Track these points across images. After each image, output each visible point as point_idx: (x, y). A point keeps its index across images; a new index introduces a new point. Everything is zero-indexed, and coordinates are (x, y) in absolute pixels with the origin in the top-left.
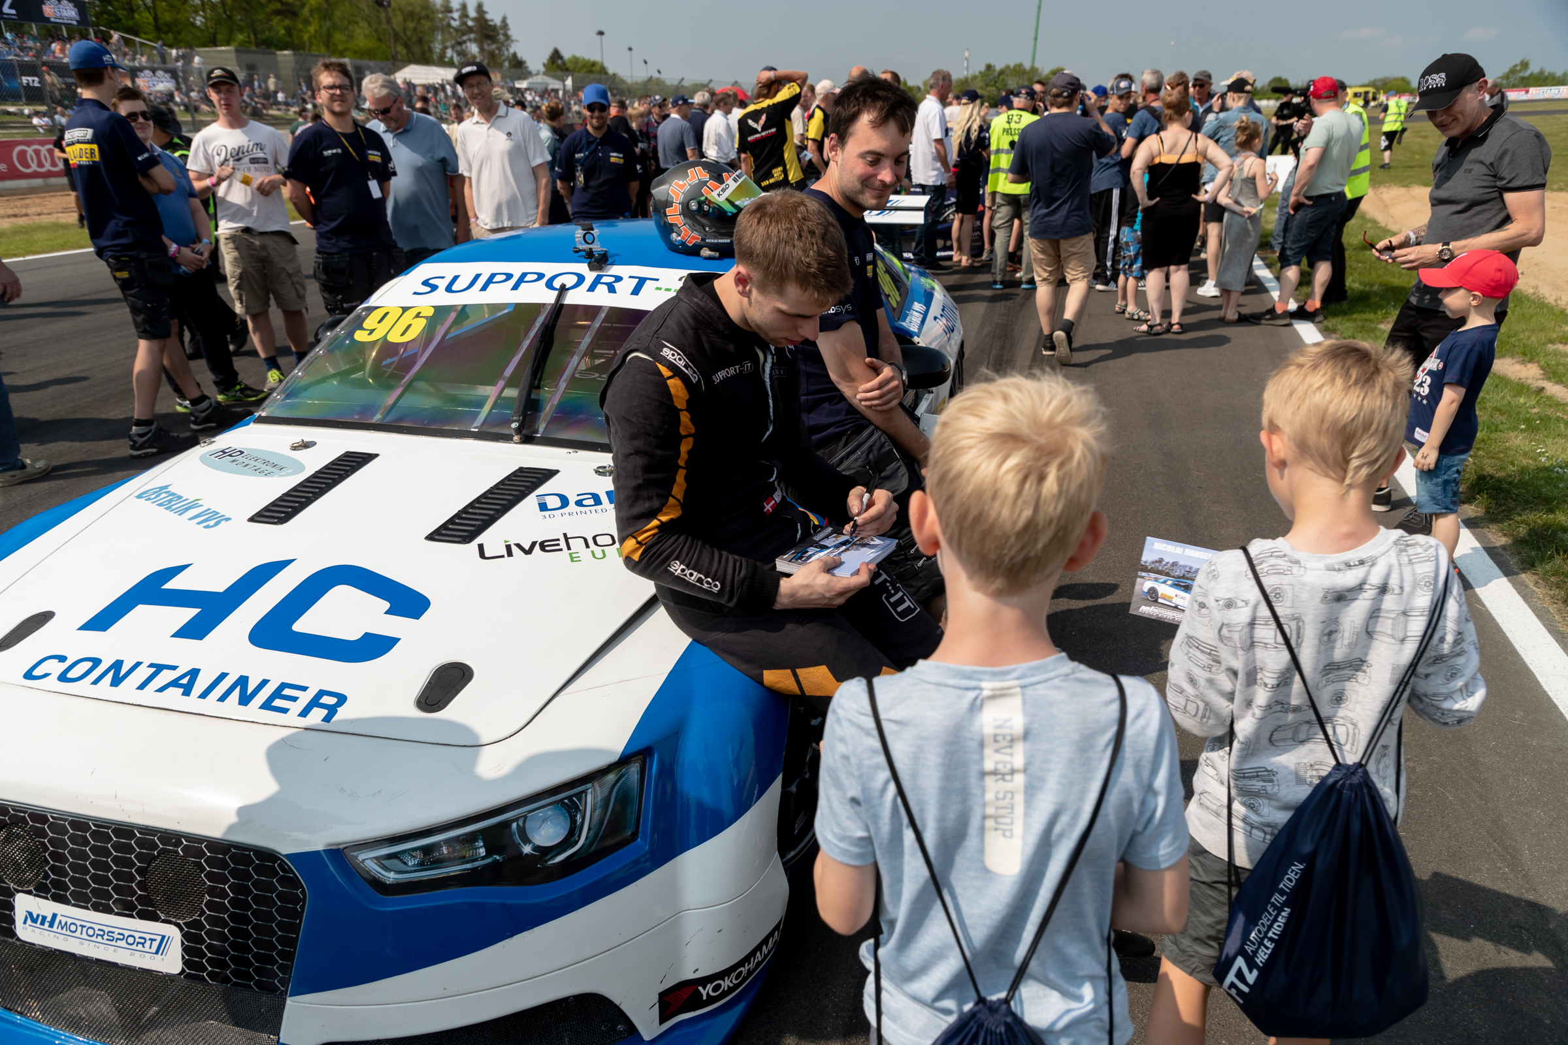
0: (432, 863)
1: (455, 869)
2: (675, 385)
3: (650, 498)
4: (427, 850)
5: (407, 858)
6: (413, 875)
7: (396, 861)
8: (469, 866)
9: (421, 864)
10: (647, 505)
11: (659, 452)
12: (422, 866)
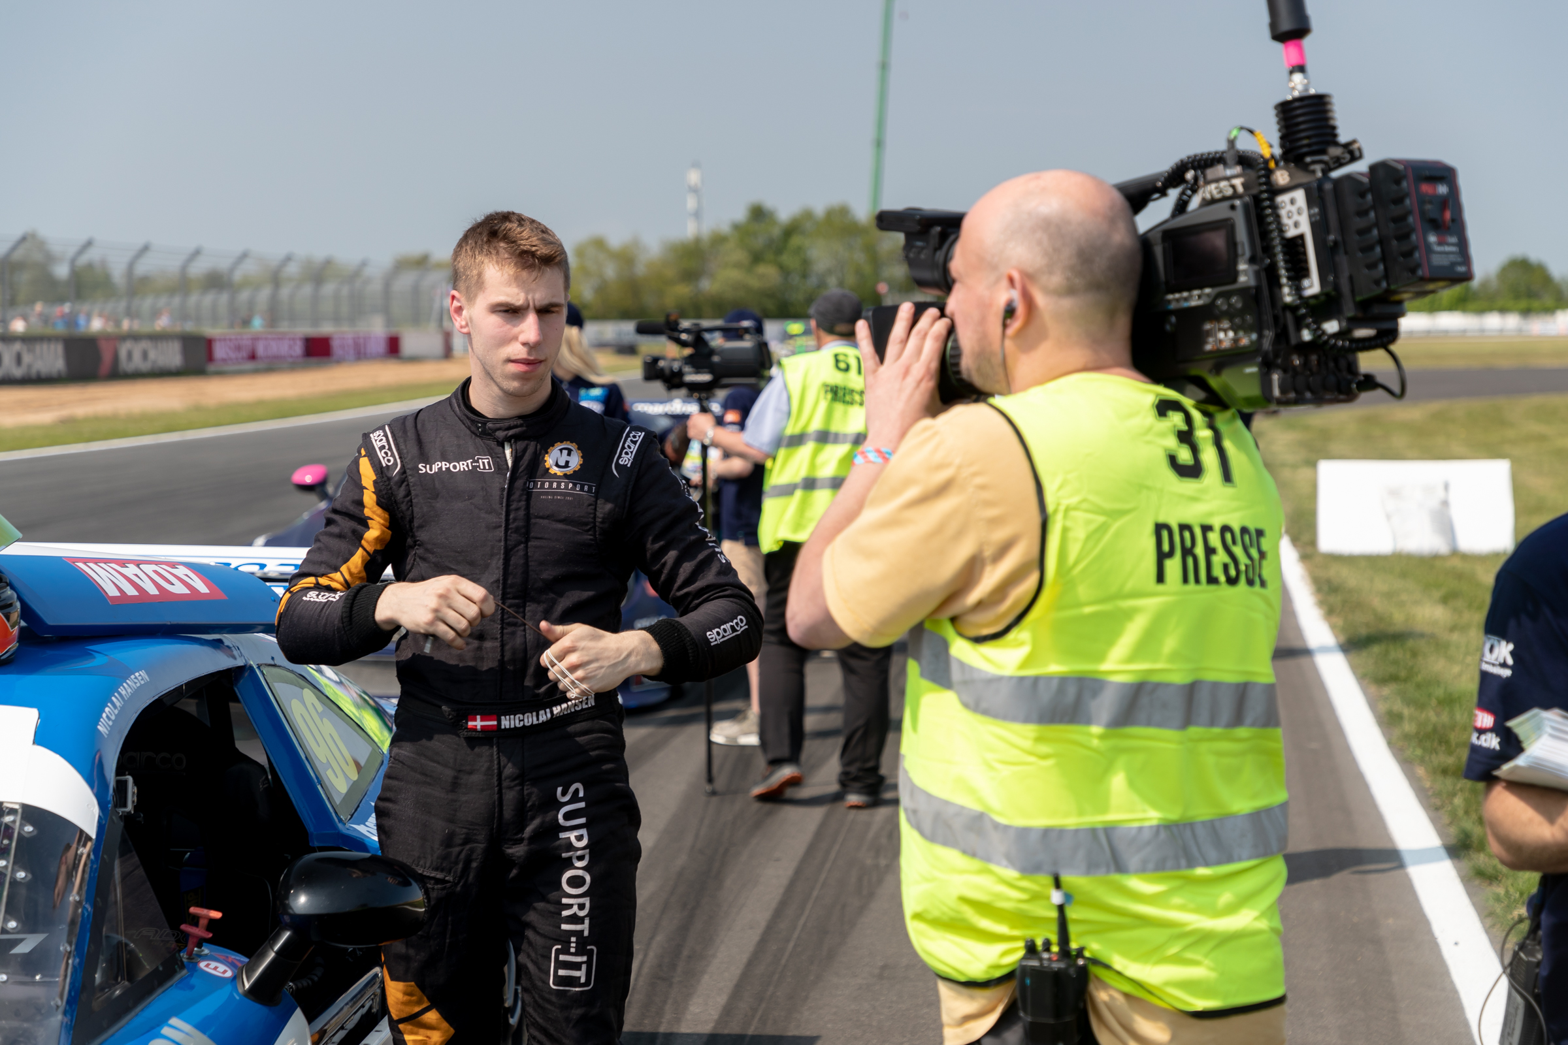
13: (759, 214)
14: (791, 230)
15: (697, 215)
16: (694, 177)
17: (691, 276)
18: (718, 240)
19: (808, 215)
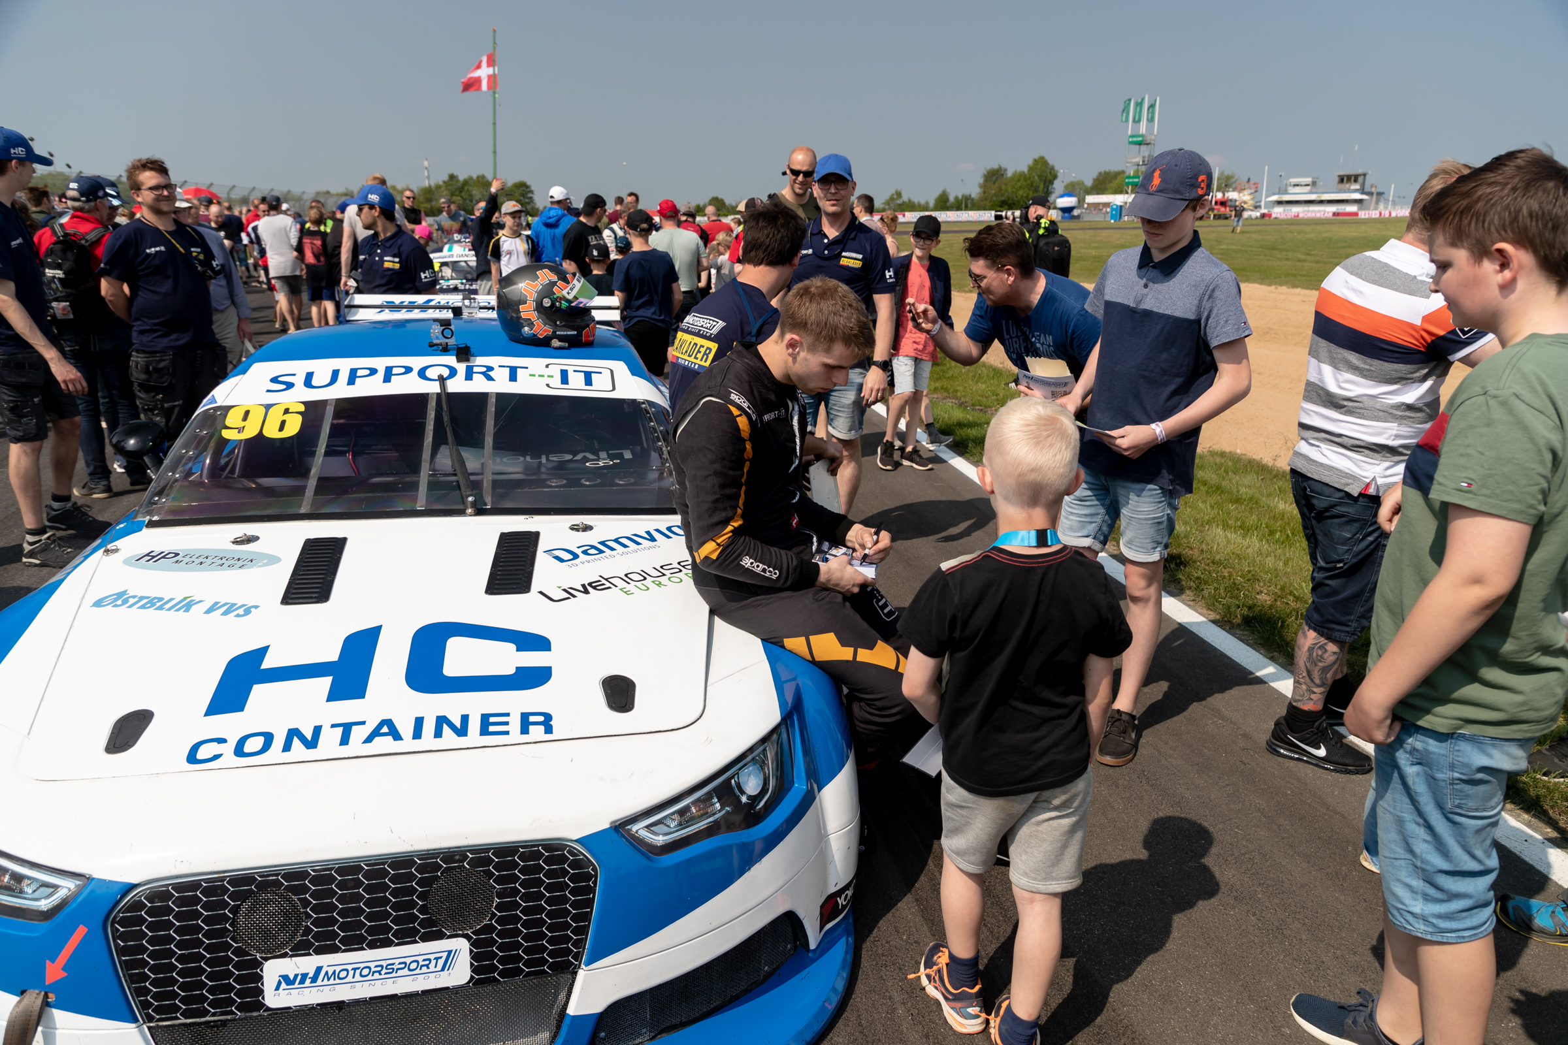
0: (687, 822)
1: (702, 824)
2: (742, 422)
3: (725, 509)
4: (681, 812)
5: (668, 822)
6: (675, 834)
7: (661, 826)
8: (711, 819)
9: (680, 824)
10: (724, 514)
11: (731, 473)
12: (681, 825)
13: (452, 177)
14: (466, 182)
15: (428, 178)
16: (426, 164)
17: (429, 200)
18: (438, 187)
19: (471, 178)
